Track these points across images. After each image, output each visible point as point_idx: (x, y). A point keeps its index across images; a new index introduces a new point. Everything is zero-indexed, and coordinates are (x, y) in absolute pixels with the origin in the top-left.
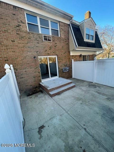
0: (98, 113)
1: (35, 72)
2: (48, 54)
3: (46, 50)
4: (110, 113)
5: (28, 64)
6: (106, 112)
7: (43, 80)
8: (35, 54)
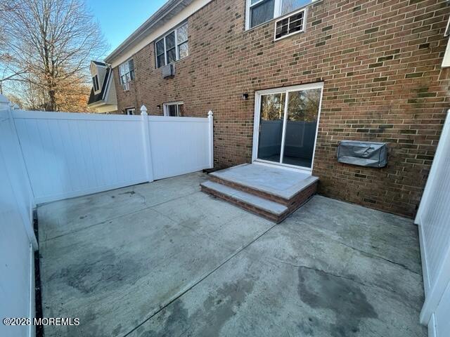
0: (122, 246)
1: (242, 133)
2: (282, 81)
3: (279, 71)
4: (104, 272)
5: (233, 111)
6: (115, 264)
7: (260, 160)
8: (249, 86)
